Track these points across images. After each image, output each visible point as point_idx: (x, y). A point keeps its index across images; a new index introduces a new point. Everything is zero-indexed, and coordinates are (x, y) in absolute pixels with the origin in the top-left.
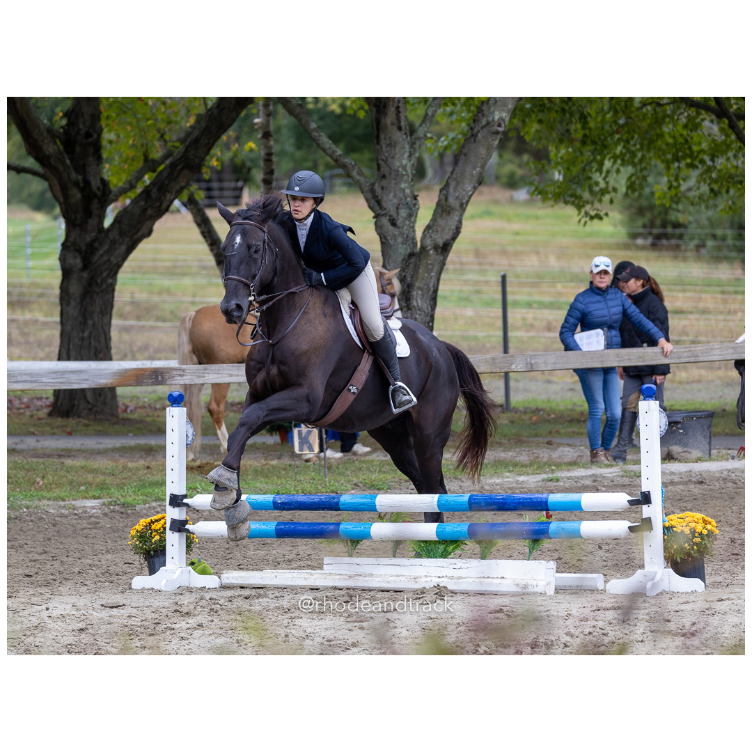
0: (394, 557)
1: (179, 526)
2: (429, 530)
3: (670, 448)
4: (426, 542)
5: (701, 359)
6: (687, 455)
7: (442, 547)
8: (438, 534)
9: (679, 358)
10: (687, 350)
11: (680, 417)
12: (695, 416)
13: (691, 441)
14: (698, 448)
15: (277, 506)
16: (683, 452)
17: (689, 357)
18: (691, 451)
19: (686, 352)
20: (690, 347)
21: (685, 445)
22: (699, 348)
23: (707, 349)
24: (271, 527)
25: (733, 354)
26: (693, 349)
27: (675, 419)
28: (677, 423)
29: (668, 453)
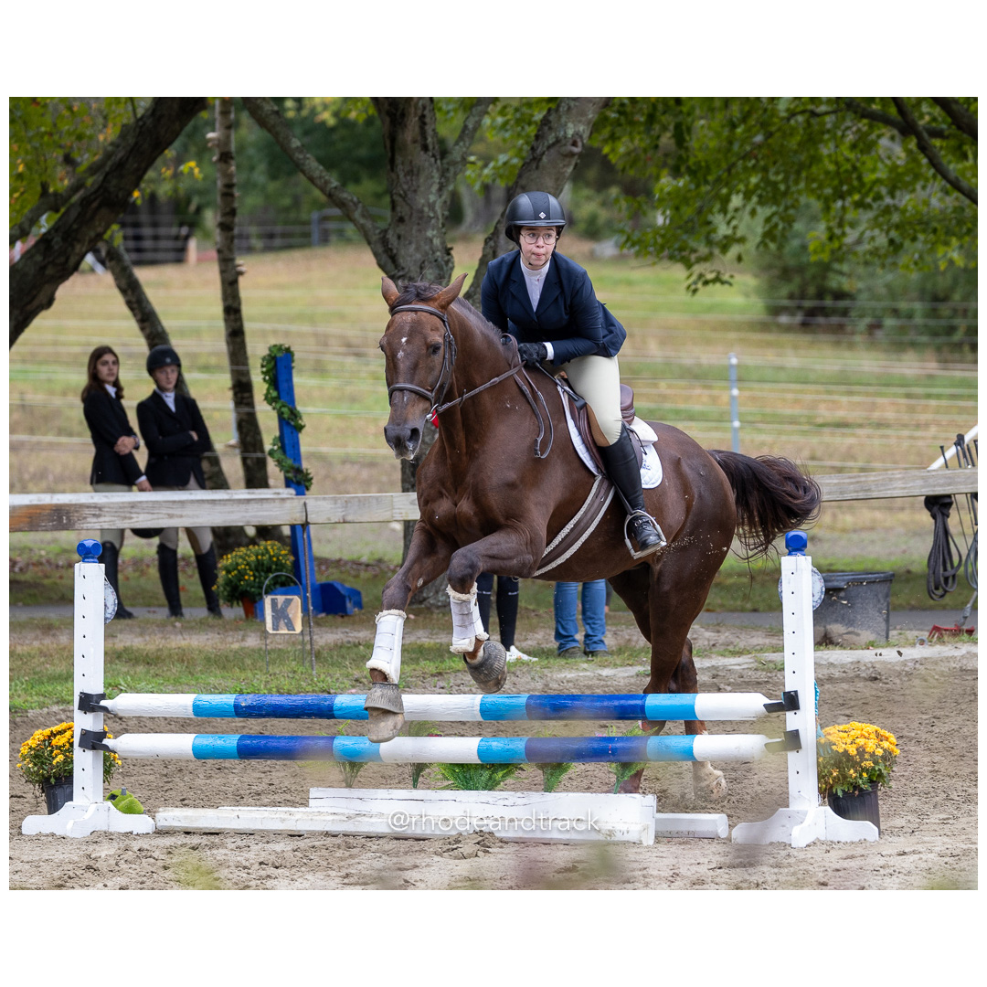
0: (415, 787)
1: (93, 741)
2: (466, 748)
3: (828, 627)
4: (462, 766)
5: (875, 494)
6: (854, 638)
7: (486, 774)
8: (480, 753)
9: (841, 493)
10: (853, 480)
11: (843, 580)
12: (865, 579)
13: (859, 617)
14: (869, 627)
15: (240, 712)
16: (847, 633)
17: (857, 492)
18: (859, 632)
19: (852, 483)
20: (859, 476)
21: (851, 623)
22: (872, 478)
23: (883, 479)
24: (231, 742)
25: (923, 487)
26: (863, 479)
27: (836, 584)
28: (838, 590)
29: (825, 635)
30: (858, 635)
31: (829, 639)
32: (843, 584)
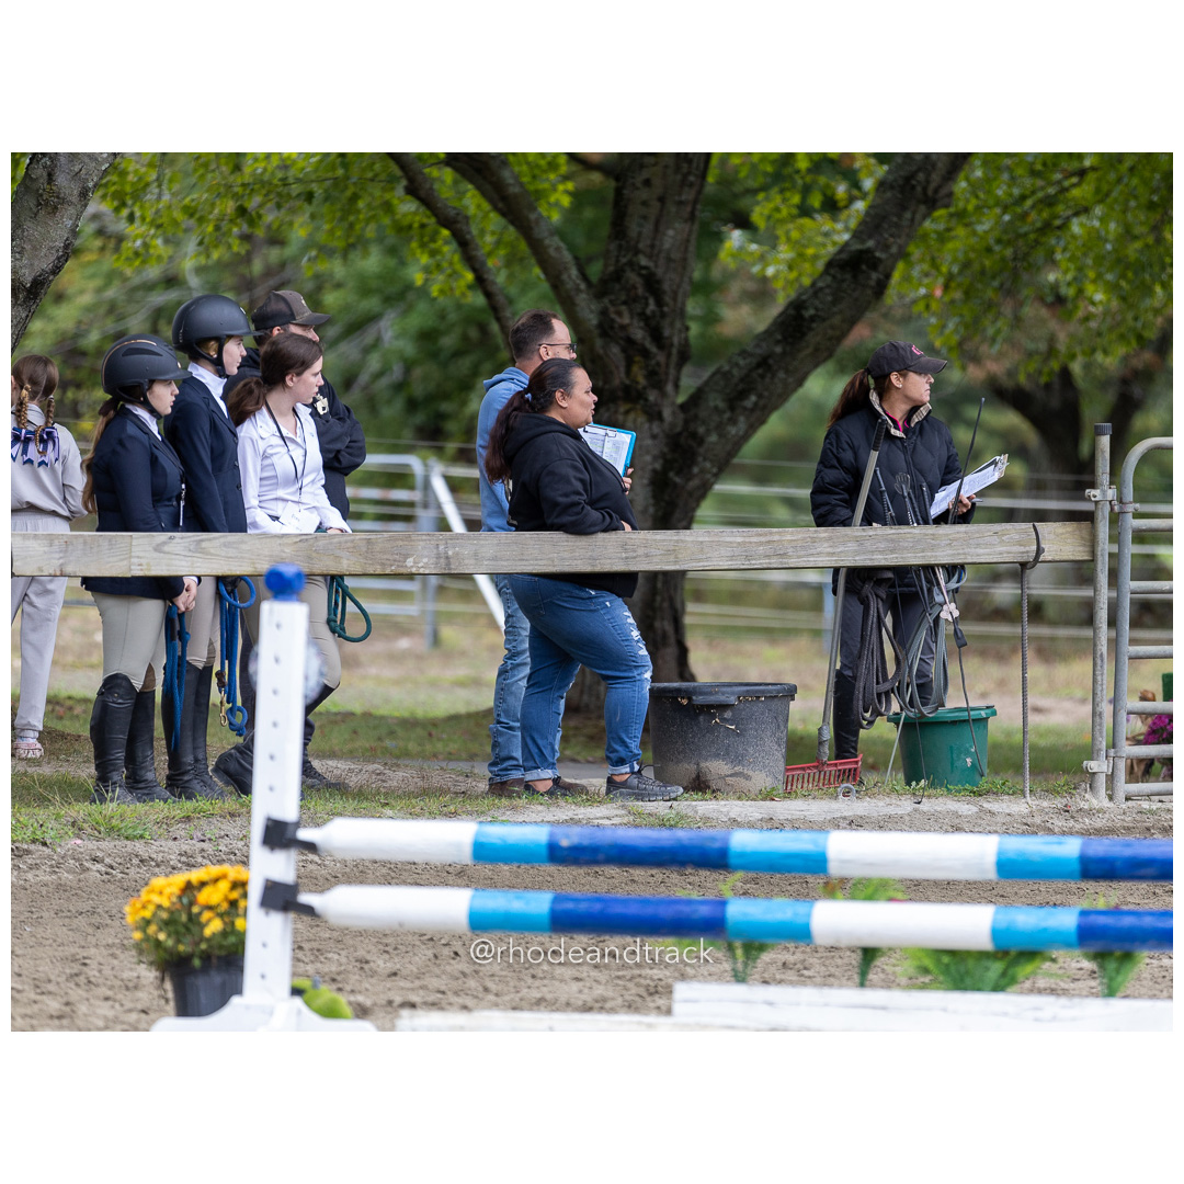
2: (971, 924)
6: (742, 781)
7: (996, 968)
8: (996, 934)
12: (763, 692)
13: (751, 750)
14: (764, 767)
15: (558, 855)
16: (731, 776)
18: (750, 773)
21: (738, 759)
24: (539, 903)
27: (722, 698)
28: (724, 707)
29: (698, 777)
30: (748, 778)
31: (704, 782)
32: (732, 700)
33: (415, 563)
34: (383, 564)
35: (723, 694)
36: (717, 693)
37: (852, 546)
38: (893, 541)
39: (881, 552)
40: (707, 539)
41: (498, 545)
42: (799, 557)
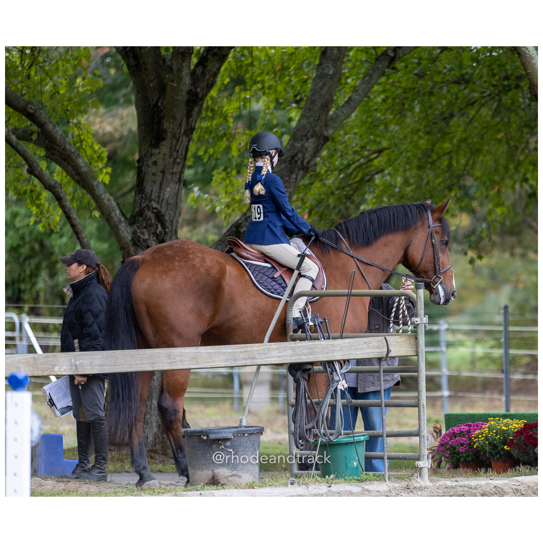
3: (216, 471)
6: (236, 478)
11: (230, 432)
12: (246, 431)
14: (248, 471)
16: (231, 476)
18: (241, 474)
21: (234, 468)
27: (224, 435)
28: (226, 440)
29: (213, 477)
30: (240, 477)
31: (217, 480)
32: (230, 436)
33: (59, 369)
34: (42, 370)
35: (225, 433)
36: (222, 432)
37: (290, 352)
38: (311, 348)
39: (305, 355)
40: (213, 351)
41: (102, 358)
42: (262, 359)
